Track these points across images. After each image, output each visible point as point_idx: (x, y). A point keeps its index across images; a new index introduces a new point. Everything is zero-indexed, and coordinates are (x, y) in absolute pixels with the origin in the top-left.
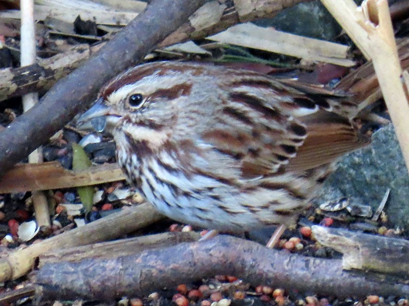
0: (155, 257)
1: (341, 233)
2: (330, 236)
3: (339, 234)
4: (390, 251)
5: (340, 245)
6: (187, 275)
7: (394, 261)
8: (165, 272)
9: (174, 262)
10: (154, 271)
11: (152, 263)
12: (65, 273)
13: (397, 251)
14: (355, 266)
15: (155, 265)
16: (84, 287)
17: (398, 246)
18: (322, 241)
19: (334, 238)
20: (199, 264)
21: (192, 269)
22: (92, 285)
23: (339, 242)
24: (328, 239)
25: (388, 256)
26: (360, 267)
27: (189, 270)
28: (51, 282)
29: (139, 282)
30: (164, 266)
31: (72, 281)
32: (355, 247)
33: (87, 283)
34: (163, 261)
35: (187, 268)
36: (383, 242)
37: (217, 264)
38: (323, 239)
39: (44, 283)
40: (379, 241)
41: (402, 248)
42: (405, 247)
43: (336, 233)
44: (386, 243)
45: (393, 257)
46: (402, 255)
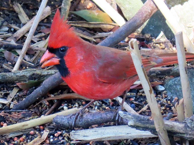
0: (90, 115)
1: (128, 114)
2: (124, 114)
3: (127, 114)
4: (143, 120)
5: (127, 117)
6: (100, 122)
7: (144, 123)
8: (92, 120)
9: (95, 117)
10: (89, 120)
11: (89, 117)
12: (62, 119)
13: (145, 120)
14: (132, 124)
15: (90, 118)
16: (67, 124)
17: (146, 118)
18: (122, 116)
19: (125, 115)
20: (103, 118)
21: (101, 120)
22: (70, 123)
23: (126, 117)
24: (123, 115)
25: (142, 122)
26: (133, 125)
27: (100, 120)
28: (57, 121)
29: (84, 123)
30: (92, 118)
31: (64, 122)
32: (132, 118)
33: (68, 122)
34: (92, 116)
35: (99, 119)
36: (141, 117)
37: (109, 118)
38: (122, 115)
39: (55, 122)
40: (140, 117)
41: (147, 119)
42: (148, 119)
43: (126, 114)
44: (142, 117)
45: (144, 122)
46: (147, 121)
